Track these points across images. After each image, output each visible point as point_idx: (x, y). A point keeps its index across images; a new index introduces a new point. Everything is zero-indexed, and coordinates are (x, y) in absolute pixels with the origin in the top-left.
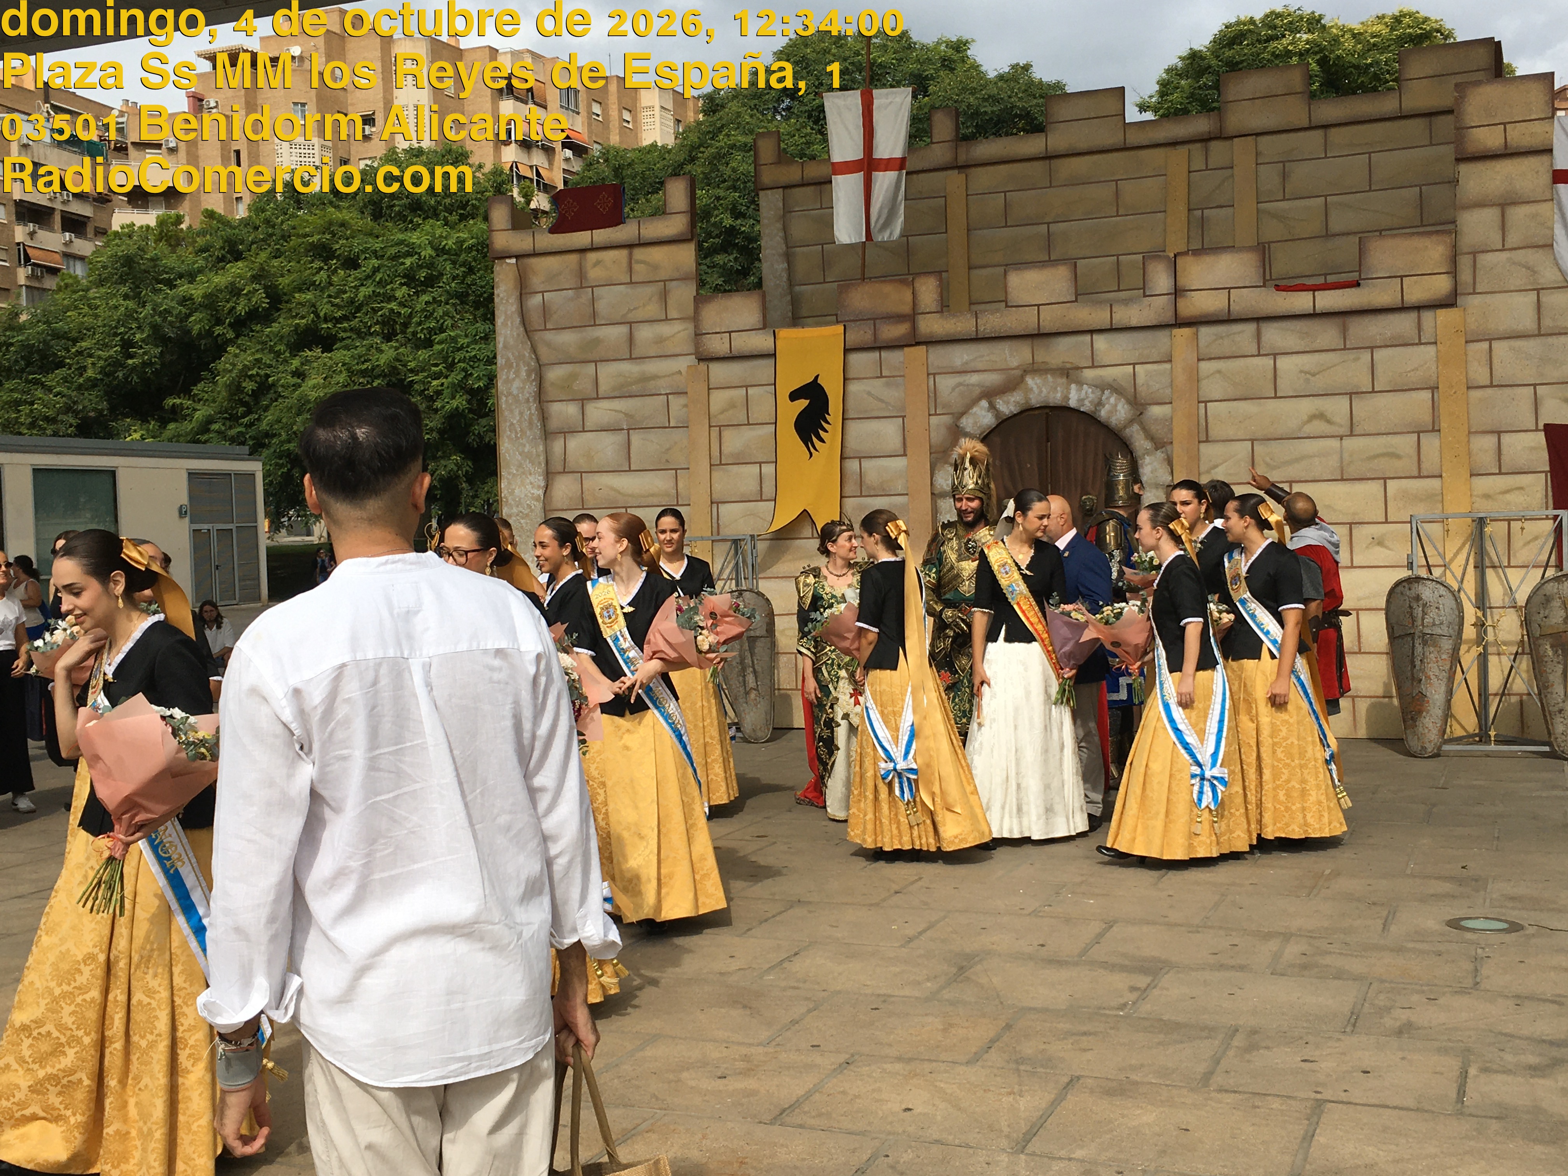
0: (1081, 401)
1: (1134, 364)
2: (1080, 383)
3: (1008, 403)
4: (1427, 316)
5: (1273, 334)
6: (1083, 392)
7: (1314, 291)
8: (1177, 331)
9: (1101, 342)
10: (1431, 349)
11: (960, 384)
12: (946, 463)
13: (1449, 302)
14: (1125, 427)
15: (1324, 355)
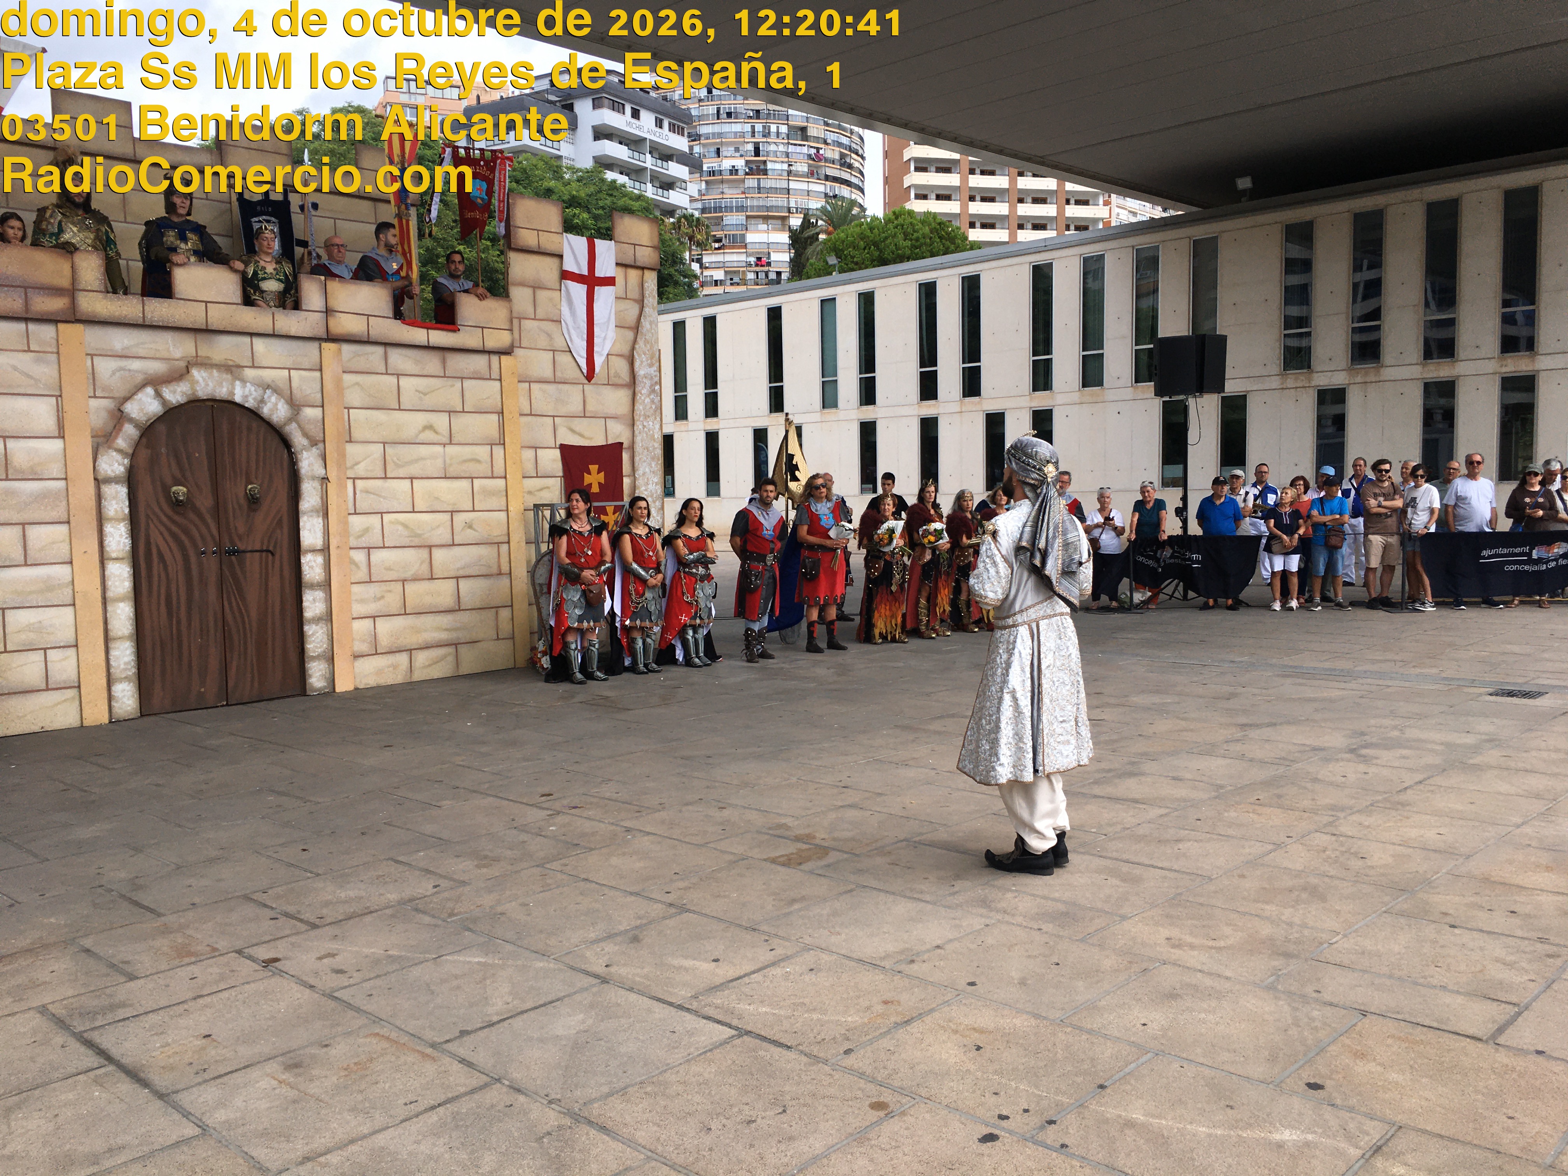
0: (246, 397)
1: (289, 369)
2: (244, 381)
3: (174, 392)
4: (495, 359)
5: (397, 358)
6: (247, 390)
7: (428, 328)
8: (324, 345)
9: (260, 344)
10: (498, 383)
11: (121, 369)
12: (109, 447)
13: (507, 352)
14: (285, 424)
15: (431, 379)
